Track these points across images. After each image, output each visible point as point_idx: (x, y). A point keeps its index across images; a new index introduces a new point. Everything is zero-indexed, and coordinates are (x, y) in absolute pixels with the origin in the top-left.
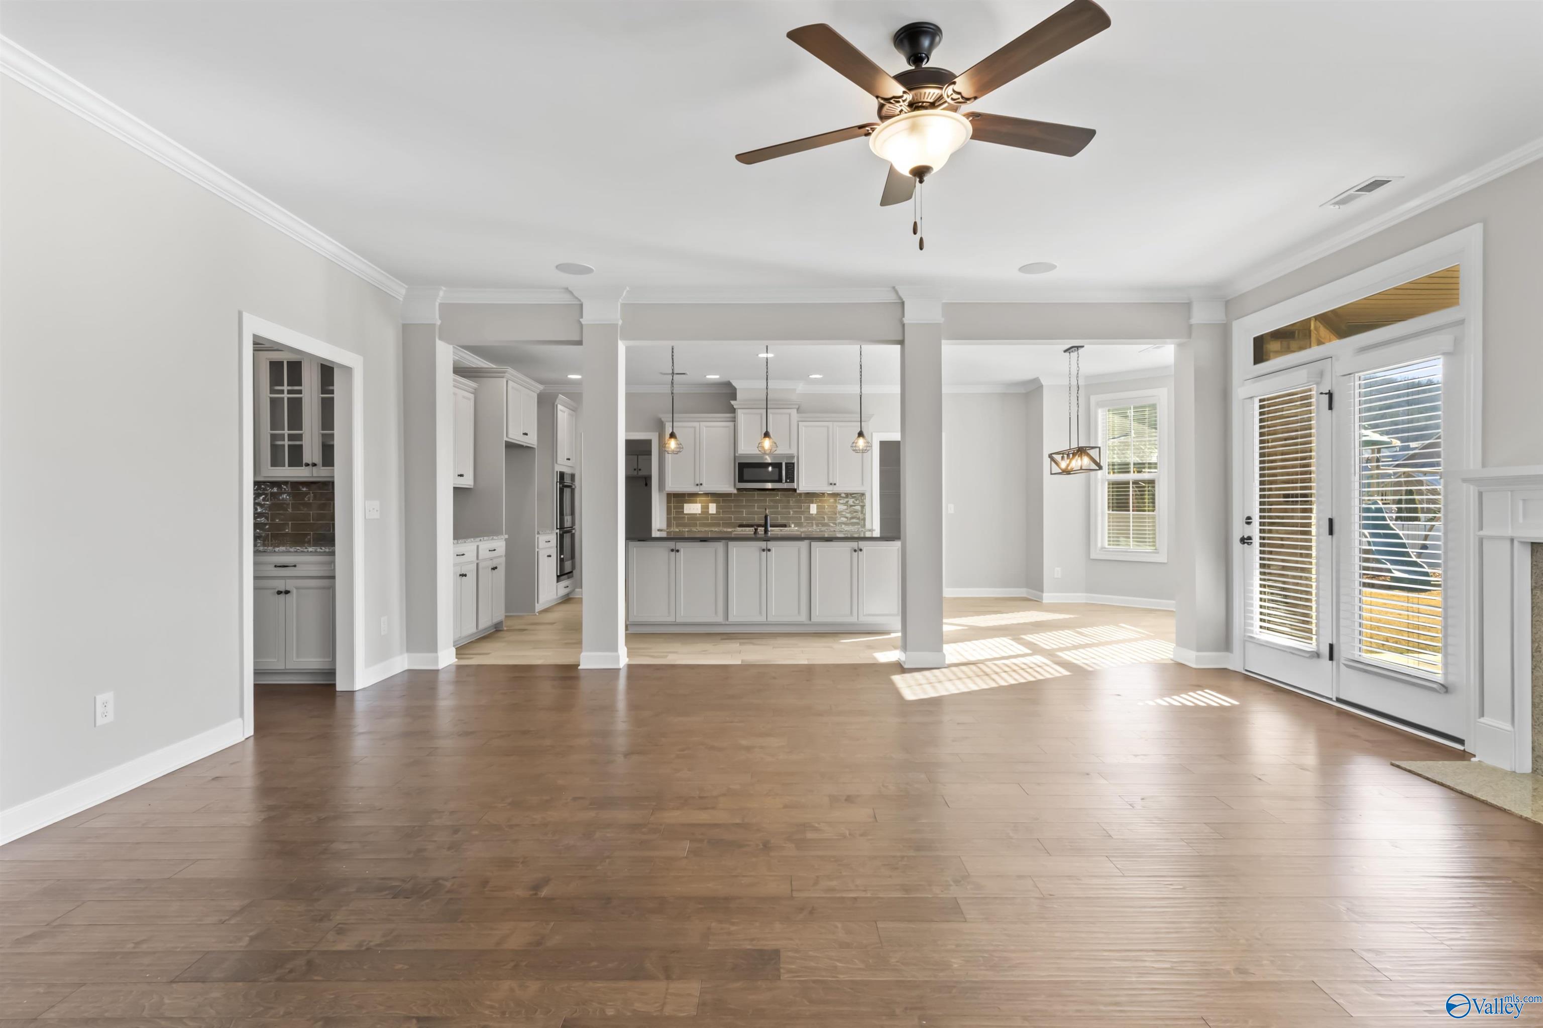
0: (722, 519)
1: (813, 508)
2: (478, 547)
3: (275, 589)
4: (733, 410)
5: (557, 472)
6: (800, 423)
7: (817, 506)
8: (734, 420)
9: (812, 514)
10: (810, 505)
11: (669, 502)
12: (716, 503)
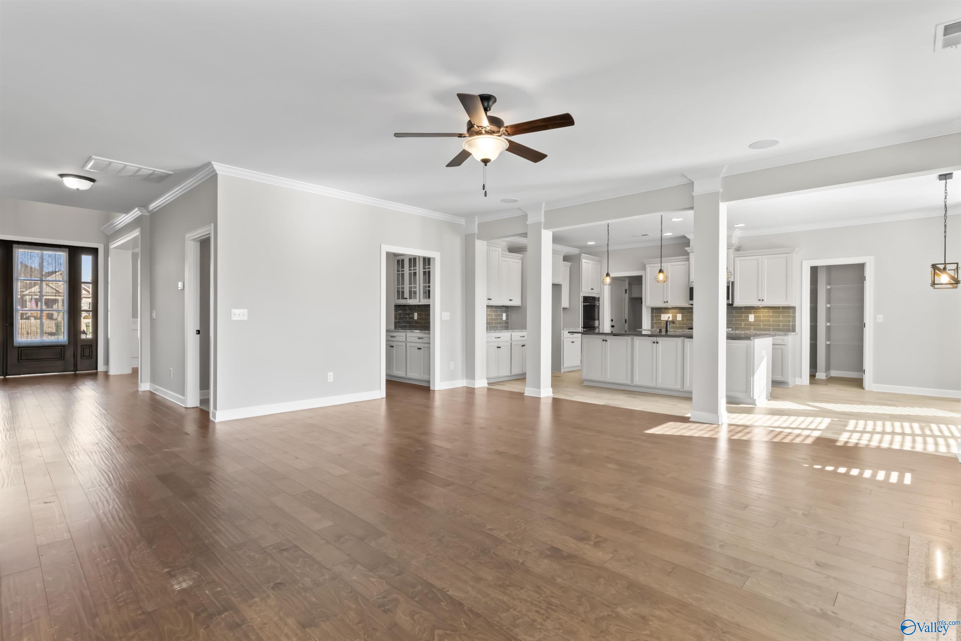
0: (685, 324)
1: (752, 318)
2: (511, 334)
3: (417, 347)
4: (687, 254)
5: (582, 297)
6: (736, 258)
7: (754, 316)
8: (688, 260)
9: (751, 322)
10: (749, 315)
11: (652, 313)
12: (682, 314)
